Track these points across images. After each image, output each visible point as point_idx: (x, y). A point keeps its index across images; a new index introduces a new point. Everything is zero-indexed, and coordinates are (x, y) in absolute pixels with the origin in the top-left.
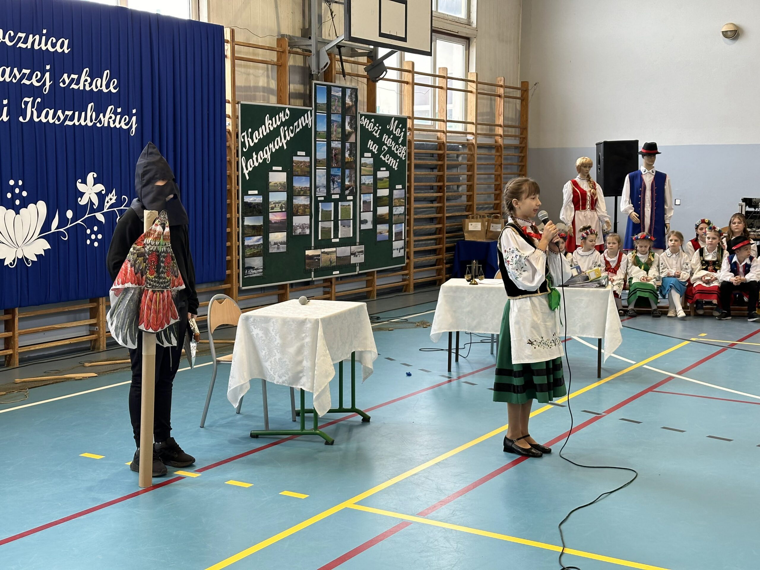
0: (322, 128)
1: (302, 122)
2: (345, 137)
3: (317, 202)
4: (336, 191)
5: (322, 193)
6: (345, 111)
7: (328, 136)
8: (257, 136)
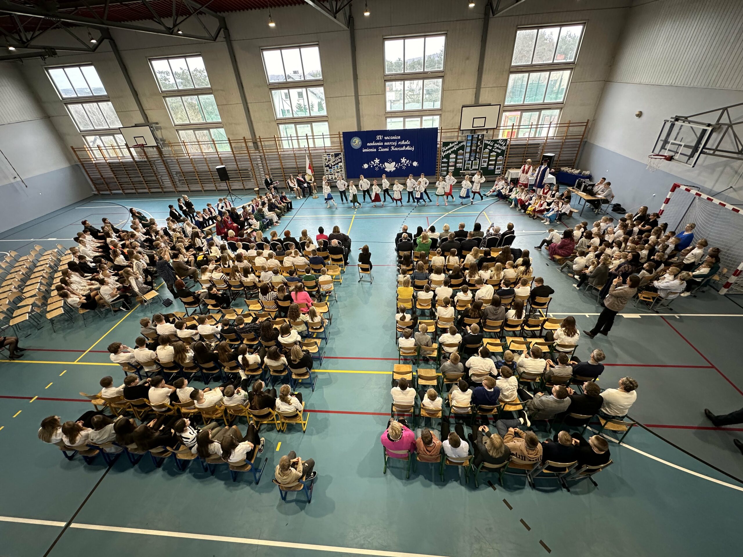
0: (469, 144)
1: (462, 144)
2: (477, 146)
3: (465, 161)
4: (472, 159)
5: (467, 159)
6: (478, 140)
7: (471, 146)
8: (447, 148)
